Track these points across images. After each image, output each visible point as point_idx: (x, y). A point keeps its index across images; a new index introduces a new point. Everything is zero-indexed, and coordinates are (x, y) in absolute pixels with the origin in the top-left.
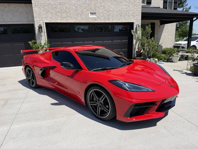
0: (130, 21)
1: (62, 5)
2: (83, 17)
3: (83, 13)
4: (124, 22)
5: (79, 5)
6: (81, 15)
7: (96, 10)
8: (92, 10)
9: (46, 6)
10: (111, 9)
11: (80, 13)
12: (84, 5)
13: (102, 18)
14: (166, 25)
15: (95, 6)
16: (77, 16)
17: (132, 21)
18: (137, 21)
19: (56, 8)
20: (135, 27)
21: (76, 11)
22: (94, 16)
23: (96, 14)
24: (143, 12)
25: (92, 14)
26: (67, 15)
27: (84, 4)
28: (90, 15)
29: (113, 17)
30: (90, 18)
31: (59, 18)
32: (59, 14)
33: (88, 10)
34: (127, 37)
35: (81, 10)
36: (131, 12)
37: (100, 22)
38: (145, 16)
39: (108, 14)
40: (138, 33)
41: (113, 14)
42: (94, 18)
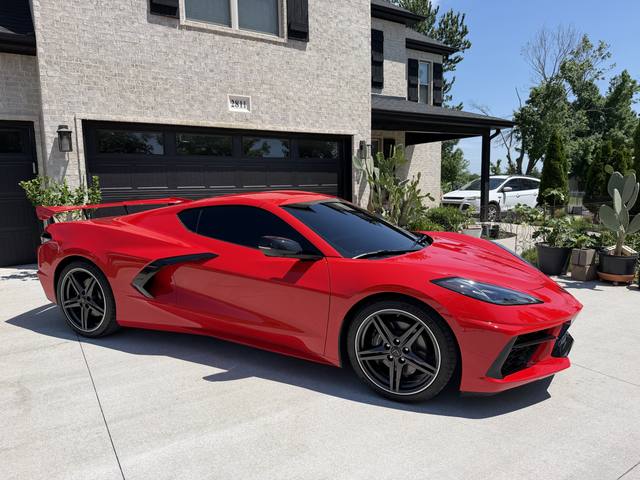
0: (342, 132)
1: (144, 68)
2: (210, 109)
3: (208, 98)
4: (327, 132)
5: (197, 73)
6: (202, 102)
7: (247, 93)
8: (235, 91)
9: (89, 66)
10: (291, 93)
11: (202, 98)
12: (211, 75)
13: (266, 117)
14: (417, 146)
15: (246, 79)
16: (192, 106)
17: (349, 132)
18: (361, 131)
19: (122, 76)
20: (356, 147)
21: (189, 89)
22: (243, 110)
23: (249, 106)
24: (376, 107)
25: (236, 102)
26: (159, 99)
27: (212, 71)
28: (230, 104)
29: (298, 116)
30: (230, 114)
31: (132, 108)
32: (133, 97)
33: (223, 91)
34: (335, 176)
35: (201, 88)
36: (345, 106)
37: (260, 128)
38: (381, 119)
39: (284, 106)
40: (365, 166)
41: (296, 108)
42: (242, 114)
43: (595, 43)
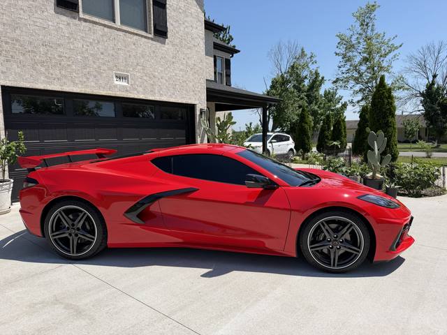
0: (190, 102)
1: (52, 47)
2: (101, 82)
3: (100, 73)
4: (180, 101)
5: (91, 55)
6: (95, 77)
7: (127, 72)
8: (118, 70)
9: (7, 43)
10: (157, 74)
11: (95, 73)
12: (102, 56)
13: (140, 89)
15: (126, 62)
16: (88, 79)
17: (193, 103)
18: (201, 102)
19: (35, 52)
20: (198, 113)
21: (85, 67)
22: (124, 83)
23: (128, 81)
24: (208, 87)
25: (119, 77)
26: (63, 72)
27: (102, 54)
28: (115, 79)
29: (161, 89)
30: (116, 86)
31: (42, 78)
32: (43, 69)
33: (110, 69)
34: (184, 132)
35: (95, 66)
36: (191, 85)
37: (136, 97)
38: (212, 95)
39: (152, 82)
40: (201, 125)
41: (160, 84)
42: (123, 86)
43: (308, 53)
